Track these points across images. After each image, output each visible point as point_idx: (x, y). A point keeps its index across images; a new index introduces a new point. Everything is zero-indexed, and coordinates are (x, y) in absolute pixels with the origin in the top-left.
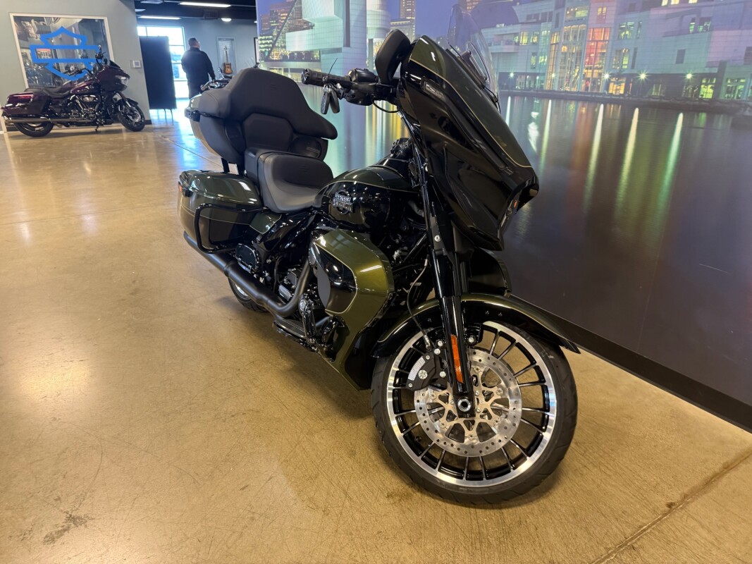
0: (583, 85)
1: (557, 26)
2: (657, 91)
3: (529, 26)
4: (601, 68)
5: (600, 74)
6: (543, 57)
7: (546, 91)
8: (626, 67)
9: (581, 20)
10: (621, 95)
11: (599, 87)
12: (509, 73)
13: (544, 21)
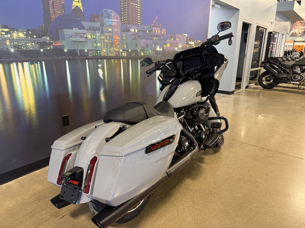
0: (115, 54)
1: (102, 33)
2: (133, 54)
3: (91, 31)
4: (119, 48)
5: (119, 50)
6: (99, 44)
7: (102, 56)
8: (125, 48)
9: (110, 32)
10: (126, 56)
11: (120, 54)
12: (84, 50)
13: (96, 30)
